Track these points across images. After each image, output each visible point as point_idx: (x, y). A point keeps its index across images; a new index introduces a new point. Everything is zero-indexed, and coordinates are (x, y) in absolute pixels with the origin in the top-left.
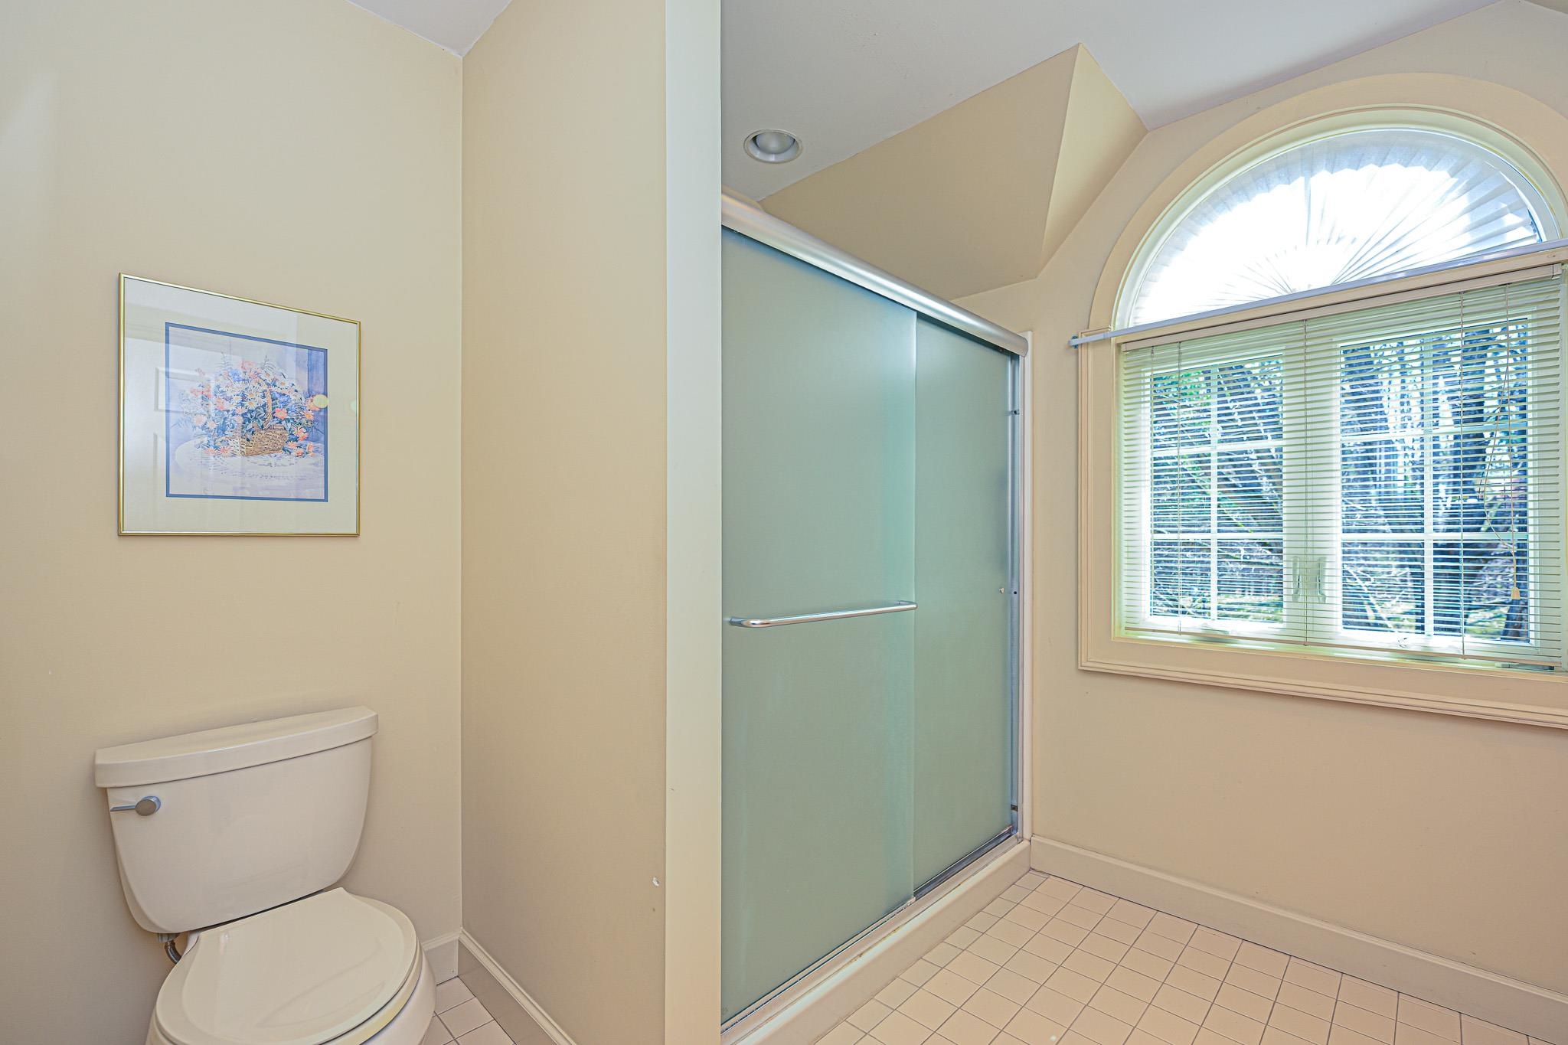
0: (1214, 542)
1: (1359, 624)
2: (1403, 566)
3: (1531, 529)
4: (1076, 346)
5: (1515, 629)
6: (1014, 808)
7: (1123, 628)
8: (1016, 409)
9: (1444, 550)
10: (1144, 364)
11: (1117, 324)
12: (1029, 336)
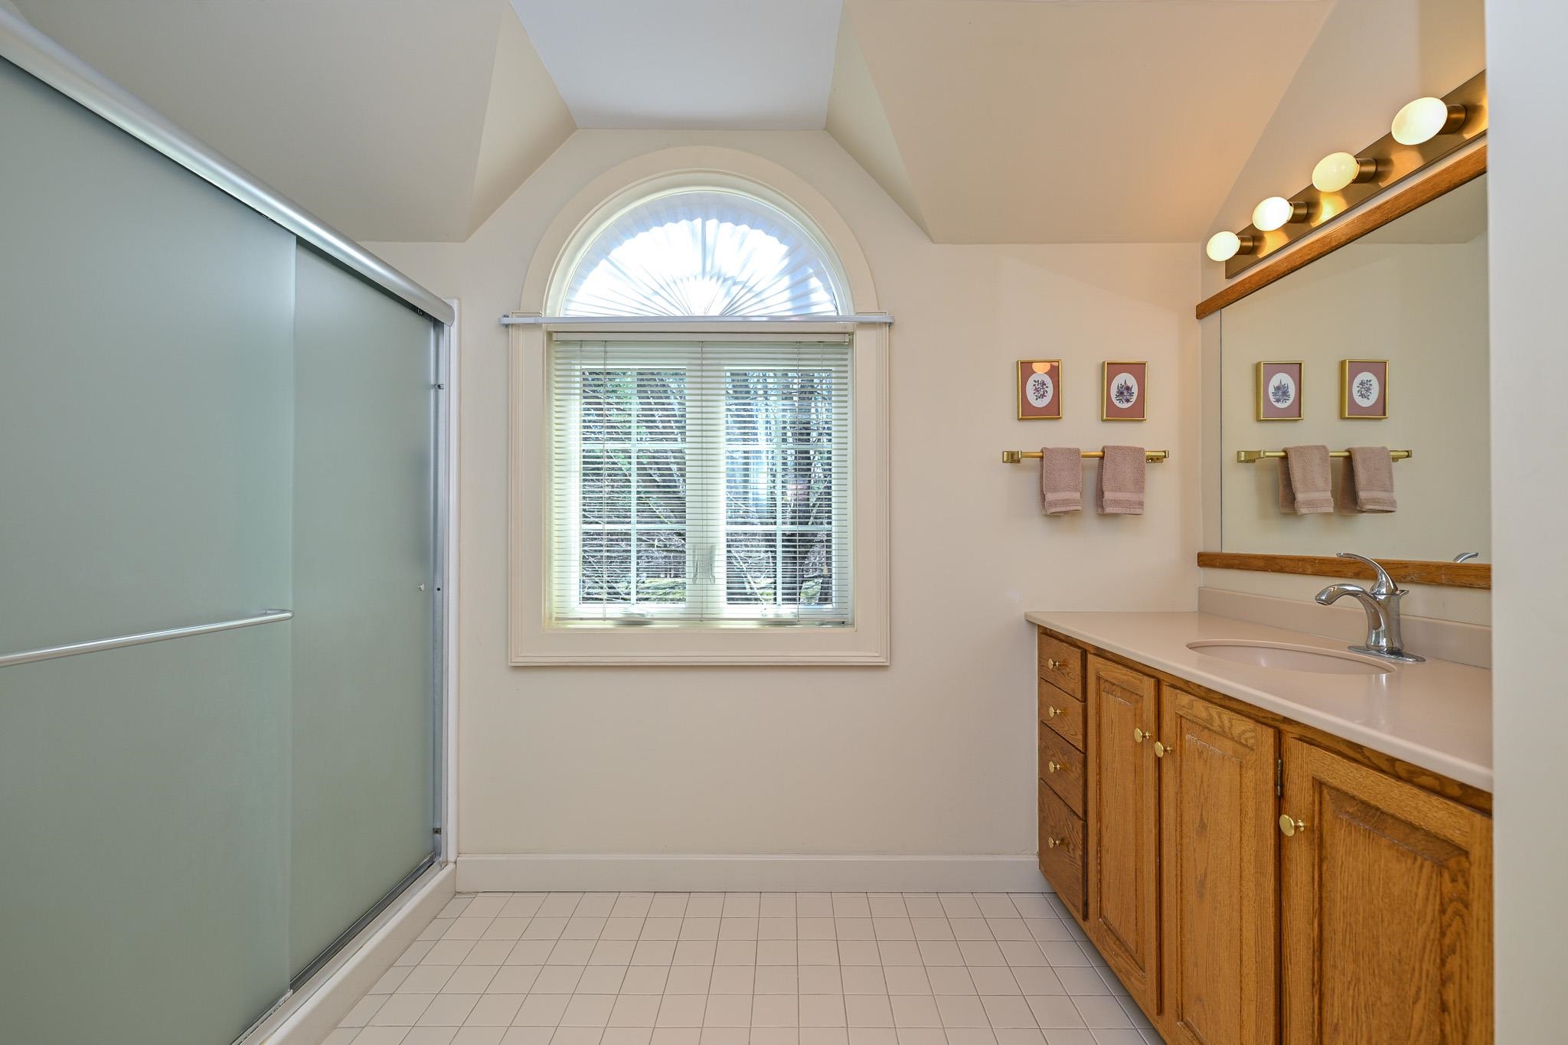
0: (634, 533)
1: (742, 599)
2: (767, 552)
3: (833, 523)
4: (507, 326)
5: (825, 598)
6: (437, 831)
7: (554, 619)
8: (440, 383)
9: (789, 538)
10: (574, 358)
11: (548, 312)
12: (455, 305)
